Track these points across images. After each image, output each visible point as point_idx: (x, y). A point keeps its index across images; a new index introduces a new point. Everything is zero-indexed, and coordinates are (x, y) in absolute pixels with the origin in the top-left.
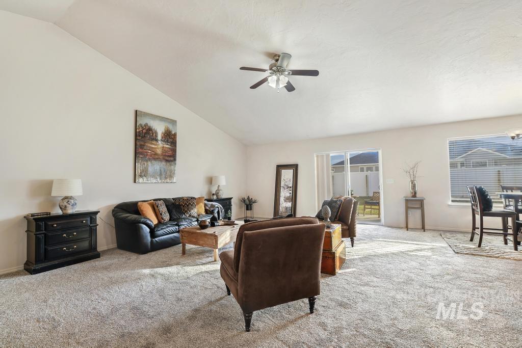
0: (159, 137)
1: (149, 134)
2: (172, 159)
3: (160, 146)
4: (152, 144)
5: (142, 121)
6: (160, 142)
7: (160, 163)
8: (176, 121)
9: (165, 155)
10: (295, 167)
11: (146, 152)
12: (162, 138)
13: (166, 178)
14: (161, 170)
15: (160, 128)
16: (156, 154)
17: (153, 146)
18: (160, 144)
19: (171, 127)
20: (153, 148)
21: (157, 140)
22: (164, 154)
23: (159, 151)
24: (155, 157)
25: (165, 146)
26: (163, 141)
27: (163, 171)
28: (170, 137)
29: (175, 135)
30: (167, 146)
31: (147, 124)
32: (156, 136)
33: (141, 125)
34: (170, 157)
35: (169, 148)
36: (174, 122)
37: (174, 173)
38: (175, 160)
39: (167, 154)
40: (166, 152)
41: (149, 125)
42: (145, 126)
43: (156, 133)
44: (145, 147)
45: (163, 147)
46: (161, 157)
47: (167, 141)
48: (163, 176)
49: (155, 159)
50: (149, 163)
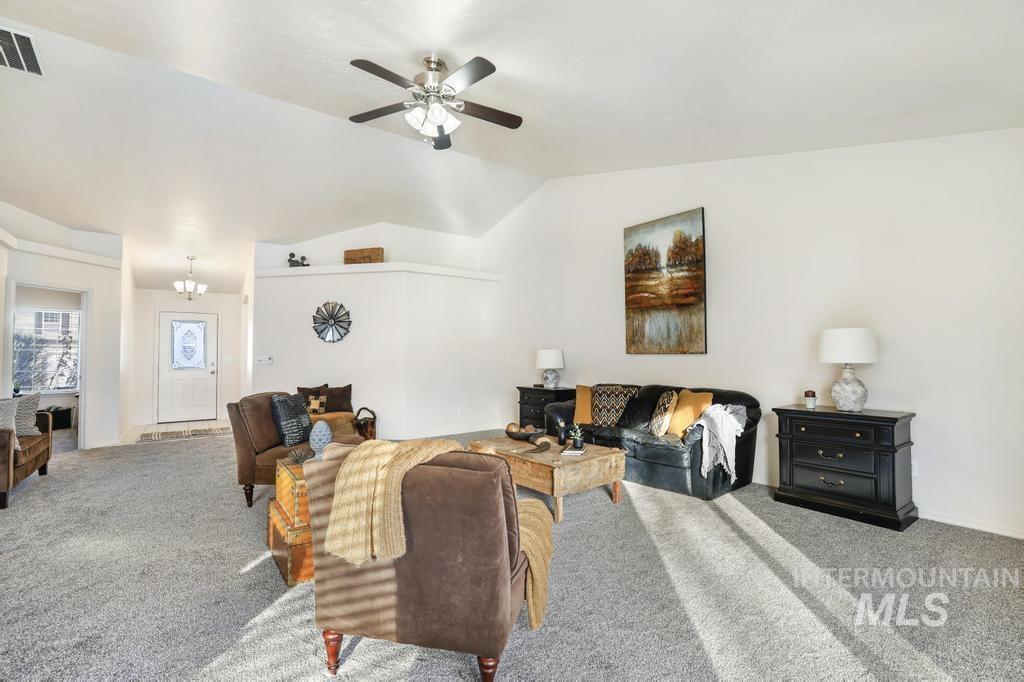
0: (663, 261)
1: (644, 261)
4: (649, 279)
5: (635, 243)
6: (664, 271)
8: (702, 210)
9: (677, 296)
12: (669, 260)
14: (668, 328)
15: (662, 242)
16: (659, 296)
17: (653, 283)
19: (687, 230)
20: (651, 286)
21: (658, 269)
22: (675, 292)
23: (664, 290)
25: (676, 275)
26: (672, 267)
27: (672, 330)
28: (689, 254)
29: (701, 242)
30: (681, 274)
31: (640, 245)
32: (657, 262)
33: (632, 251)
36: (696, 215)
39: (681, 291)
41: (643, 245)
42: (637, 250)
43: (657, 255)
44: (639, 289)
45: (672, 279)
46: (669, 301)
47: (681, 264)
48: (674, 339)
49: (655, 308)
50: (646, 316)
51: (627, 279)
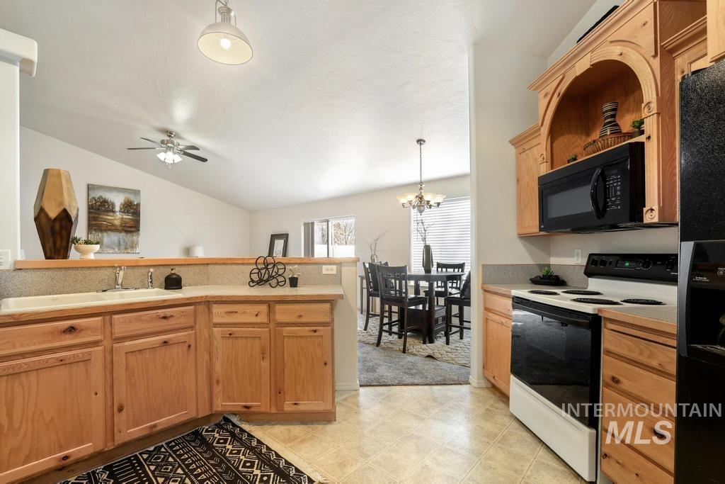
0: (117, 208)
1: (104, 206)
2: (133, 229)
3: (118, 217)
4: (107, 215)
5: (96, 194)
6: (118, 213)
7: (118, 234)
8: (139, 191)
9: (125, 226)
10: (285, 237)
11: (101, 224)
12: (121, 209)
13: (126, 249)
15: (118, 200)
16: (113, 225)
17: (110, 218)
18: (118, 215)
19: (132, 198)
21: (114, 212)
22: (123, 225)
23: (117, 222)
24: (112, 228)
25: (125, 217)
26: (122, 212)
28: (132, 209)
29: (138, 205)
30: (128, 217)
31: (101, 196)
32: (113, 207)
33: (94, 198)
34: (132, 227)
35: (130, 219)
36: (137, 193)
37: (137, 244)
38: (138, 230)
39: (127, 225)
40: (126, 223)
41: (104, 197)
42: (99, 198)
43: (113, 205)
44: (100, 219)
45: (122, 218)
46: (120, 229)
47: (128, 212)
48: (123, 247)
49: (111, 230)
50: (105, 234)
51: (89, 212)
